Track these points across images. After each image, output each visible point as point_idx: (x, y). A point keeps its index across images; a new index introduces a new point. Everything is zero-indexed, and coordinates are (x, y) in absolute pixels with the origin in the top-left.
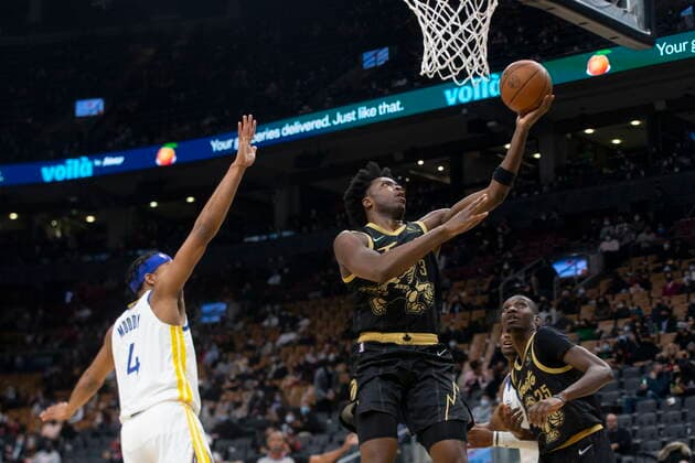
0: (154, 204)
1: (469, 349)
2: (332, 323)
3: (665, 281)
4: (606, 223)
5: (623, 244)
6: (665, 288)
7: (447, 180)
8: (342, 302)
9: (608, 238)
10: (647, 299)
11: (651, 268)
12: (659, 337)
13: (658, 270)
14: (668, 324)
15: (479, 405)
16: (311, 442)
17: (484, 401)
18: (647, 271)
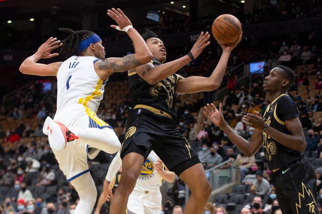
0: (10, 22)
1: (197, 116)
2: (115, 97)
3: (317, 80)
4: (284, 44)
5: (293, 56)
6: (317, 85)
7: (188, 14)
8: (122, 84)
9: (285, 53)
10: (306, 91)
11: (309, 72)
12: (312, 113)
13: (314, 73)
14: (318, 106)
15: (201, 150)
16: (100, 168)
17: (205, 148)
18: (306, 74)
